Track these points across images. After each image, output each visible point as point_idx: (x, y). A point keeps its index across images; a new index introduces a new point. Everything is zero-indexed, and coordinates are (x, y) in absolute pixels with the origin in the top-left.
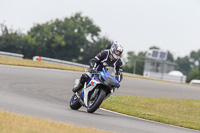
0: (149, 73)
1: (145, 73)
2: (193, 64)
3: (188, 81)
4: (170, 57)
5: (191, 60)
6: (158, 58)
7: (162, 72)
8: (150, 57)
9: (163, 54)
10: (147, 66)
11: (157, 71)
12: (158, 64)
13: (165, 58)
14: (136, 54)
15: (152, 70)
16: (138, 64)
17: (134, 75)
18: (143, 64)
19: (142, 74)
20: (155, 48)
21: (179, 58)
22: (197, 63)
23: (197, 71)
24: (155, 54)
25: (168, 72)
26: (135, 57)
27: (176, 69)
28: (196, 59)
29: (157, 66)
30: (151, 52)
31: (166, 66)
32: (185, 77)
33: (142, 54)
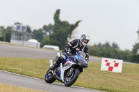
0: (14, 41)
1: (12, 41)
2: (45, 34)
3: (42, 46)
4: (29, 29)
5: (44, 32)
6: (20, 30)
7: (23, 40)
8: (15, 30)
9: (23, 28)
10: (13, 36)
11: (20, 39)
12: (20, 35)
13: (25, 31)
14: (6, 28)
15: (16, 39)
16: (7, 35)
17: (4, 42)
18: (10, 34)
19: (9, 41)
20: (18, 23)
21: (35, 30)
22: (48, 34)
23: (48, 39)
24: (18, 28)
25: (27, 40)
26: (5, 30)
27: (33, 38)
28: (47, 31)
29: (20, 36)
30: (15, 26)
31: (26, 36)
32: (39, 44)
33: (9, 28)
